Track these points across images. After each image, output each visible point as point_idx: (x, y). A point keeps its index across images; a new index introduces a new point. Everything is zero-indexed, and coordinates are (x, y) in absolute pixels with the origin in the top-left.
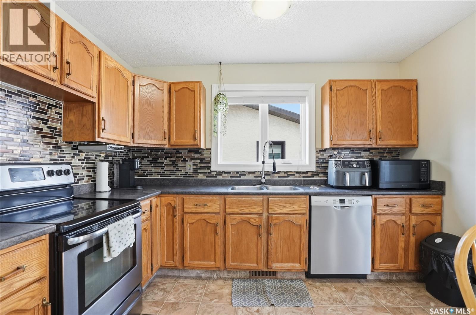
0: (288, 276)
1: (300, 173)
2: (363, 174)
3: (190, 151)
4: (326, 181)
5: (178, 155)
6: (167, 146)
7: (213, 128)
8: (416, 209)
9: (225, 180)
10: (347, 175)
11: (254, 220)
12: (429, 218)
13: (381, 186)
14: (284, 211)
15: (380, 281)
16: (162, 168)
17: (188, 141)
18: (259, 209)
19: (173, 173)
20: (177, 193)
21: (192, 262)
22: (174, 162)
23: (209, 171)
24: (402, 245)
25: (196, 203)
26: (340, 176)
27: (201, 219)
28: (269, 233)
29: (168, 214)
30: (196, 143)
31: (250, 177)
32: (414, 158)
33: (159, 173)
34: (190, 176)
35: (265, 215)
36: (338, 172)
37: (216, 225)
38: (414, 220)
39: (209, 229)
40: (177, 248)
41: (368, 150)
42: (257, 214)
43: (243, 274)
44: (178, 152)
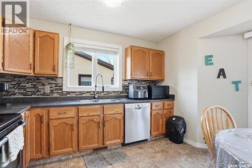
0: (114, 147)
1: (115, 92)
2: (145, 92)
3: (48, 78)
4: (128, 96)
5: (38, 81)
6: (32, 75)
7: (64, 65)
8: (166, 107)
9: (72, 97)
10: (139, 92)
11: (96, 119)
12: (169, 110)
13: (153, 97)
14: (112, 113)
15: (152, 140)
16: (25, 90)
17: (48, 72)
18: (99, 113)
19: (34, 93)
20: (44, 107)
21: (56, 151)
22: (35, 85)
23: (61, 92)
24: (161, 123)
25: (58, 112)
26: (136, 93)
27: (62, 123)
28: (104, 126)
29: (36, 121)
30: (55, 73)
31: (88, 95)
32: (163, 85)
33: (22, 94)
34: (47, 95)
35: (102, 115)
36: (134, 91)
37: (72, 125)
38: (165, 112)
39: (68, 128)
40: (44, 144)
41: (145, 81)
42: (97, 115)
43: (89, 152)
44: (38, 79)
